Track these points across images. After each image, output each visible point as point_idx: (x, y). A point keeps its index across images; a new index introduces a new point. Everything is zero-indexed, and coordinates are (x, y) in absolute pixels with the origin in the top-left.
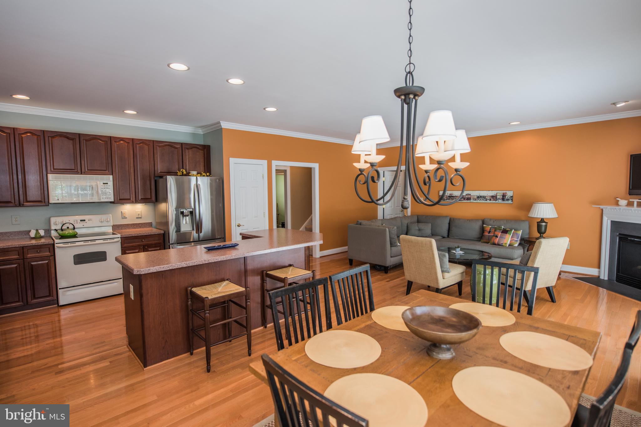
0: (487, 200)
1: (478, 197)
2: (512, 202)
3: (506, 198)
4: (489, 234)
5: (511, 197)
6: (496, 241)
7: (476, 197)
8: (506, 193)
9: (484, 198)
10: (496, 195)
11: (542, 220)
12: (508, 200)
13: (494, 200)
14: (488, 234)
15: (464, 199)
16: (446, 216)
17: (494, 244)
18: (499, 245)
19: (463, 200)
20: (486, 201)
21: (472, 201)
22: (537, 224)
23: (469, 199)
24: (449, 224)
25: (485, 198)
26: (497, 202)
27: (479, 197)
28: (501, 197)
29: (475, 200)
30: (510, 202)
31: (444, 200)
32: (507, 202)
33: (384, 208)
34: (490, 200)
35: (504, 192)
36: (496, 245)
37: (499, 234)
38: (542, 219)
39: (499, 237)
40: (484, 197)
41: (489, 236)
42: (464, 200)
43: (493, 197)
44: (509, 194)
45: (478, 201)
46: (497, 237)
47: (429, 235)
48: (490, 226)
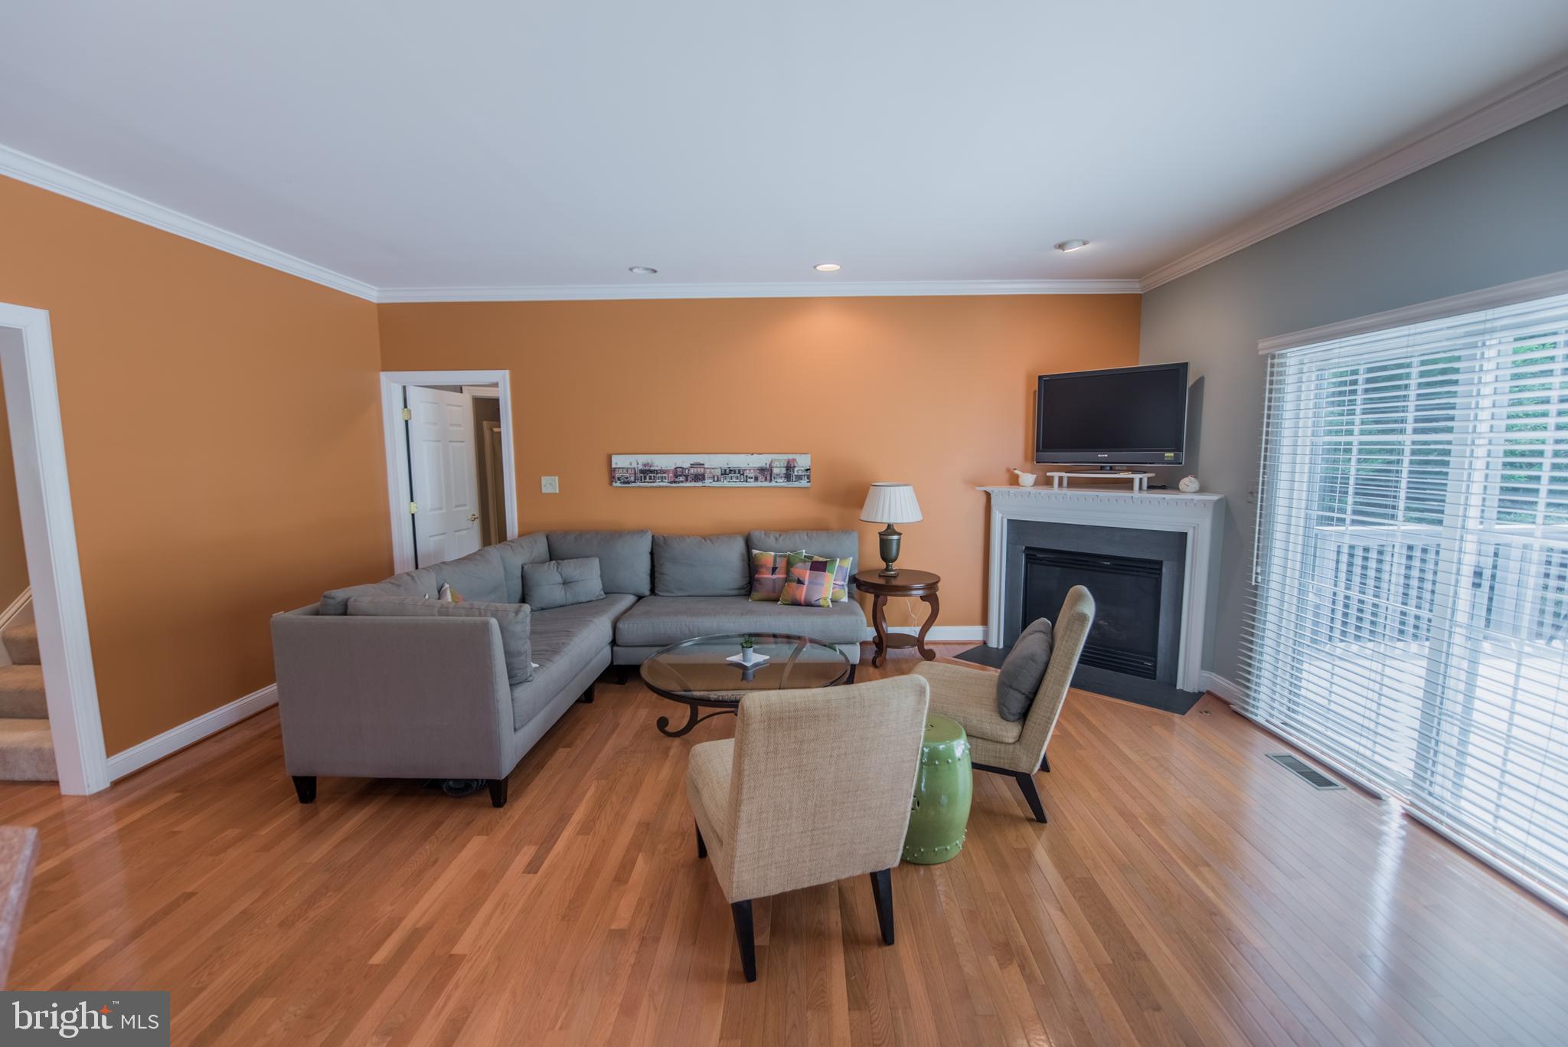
0: (749, 480)
1: (725, 470)
2: (809, 484)
3: (796, 473)
4: (774, 577)
5: (807, 470)
6: (802, 593)
7: (718, 472)
8: (794, 460)
9: (740, 473)
10: (770, 465)
11: (890, 529)
12: (799, 478)
13: (766, 480)
14: (770, 576)
15: (687, 477)
16: (641, 532)
17: (796, 603)
18: (808, 604)
19: (682, 482)
20: (747, 481)
21: (708, 482)
22: (881, 539)
23: (698, 478)
24: (652, 554)
25: (743, 474)
26: (773, 484)
27: (726, 472)
28: (784, 471)
29: (718, 480)
30: (804, 483)
31: (628, 483)
32: (796, 484)
33: (413, 515)
34: (756, 479)
35: (791, 457)
36: (800, 605)
37: (807, 575)
38: (889, 526)
39: (806, 582)
40: (739, 471)
41: (774, 580)
42: (687, 480)
43: (762, 470)
44: (803, 462)
45: (726, 484)
46: (800, 582)
47: (598, 596)
48: (773, 554)
